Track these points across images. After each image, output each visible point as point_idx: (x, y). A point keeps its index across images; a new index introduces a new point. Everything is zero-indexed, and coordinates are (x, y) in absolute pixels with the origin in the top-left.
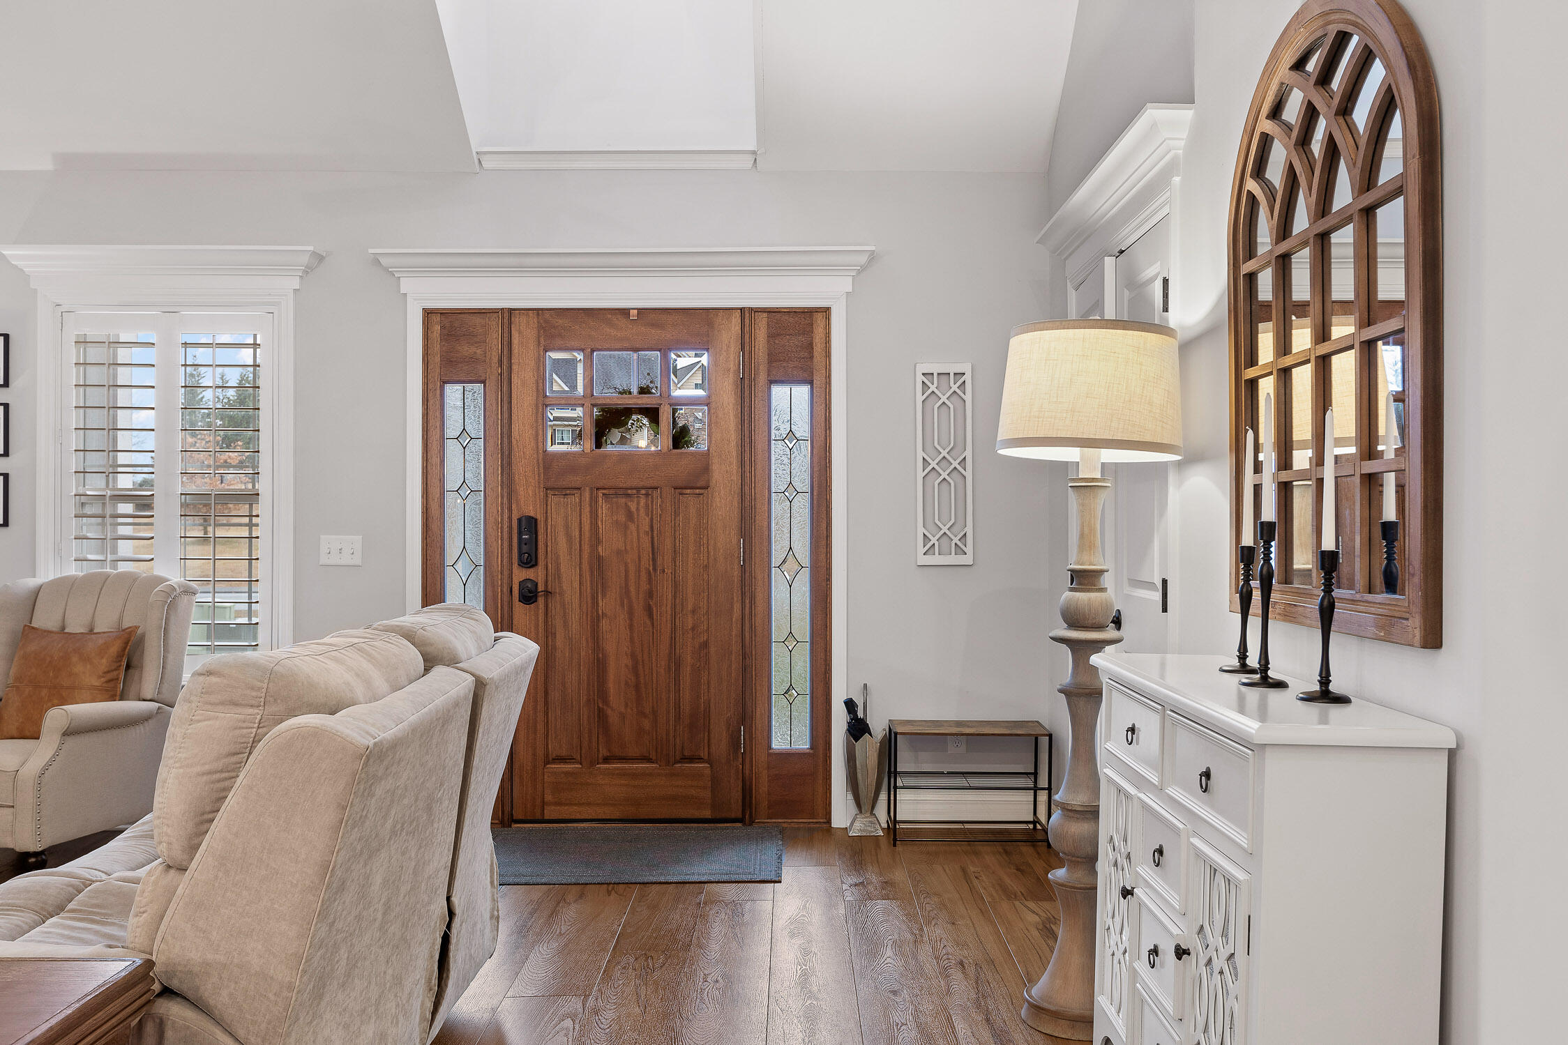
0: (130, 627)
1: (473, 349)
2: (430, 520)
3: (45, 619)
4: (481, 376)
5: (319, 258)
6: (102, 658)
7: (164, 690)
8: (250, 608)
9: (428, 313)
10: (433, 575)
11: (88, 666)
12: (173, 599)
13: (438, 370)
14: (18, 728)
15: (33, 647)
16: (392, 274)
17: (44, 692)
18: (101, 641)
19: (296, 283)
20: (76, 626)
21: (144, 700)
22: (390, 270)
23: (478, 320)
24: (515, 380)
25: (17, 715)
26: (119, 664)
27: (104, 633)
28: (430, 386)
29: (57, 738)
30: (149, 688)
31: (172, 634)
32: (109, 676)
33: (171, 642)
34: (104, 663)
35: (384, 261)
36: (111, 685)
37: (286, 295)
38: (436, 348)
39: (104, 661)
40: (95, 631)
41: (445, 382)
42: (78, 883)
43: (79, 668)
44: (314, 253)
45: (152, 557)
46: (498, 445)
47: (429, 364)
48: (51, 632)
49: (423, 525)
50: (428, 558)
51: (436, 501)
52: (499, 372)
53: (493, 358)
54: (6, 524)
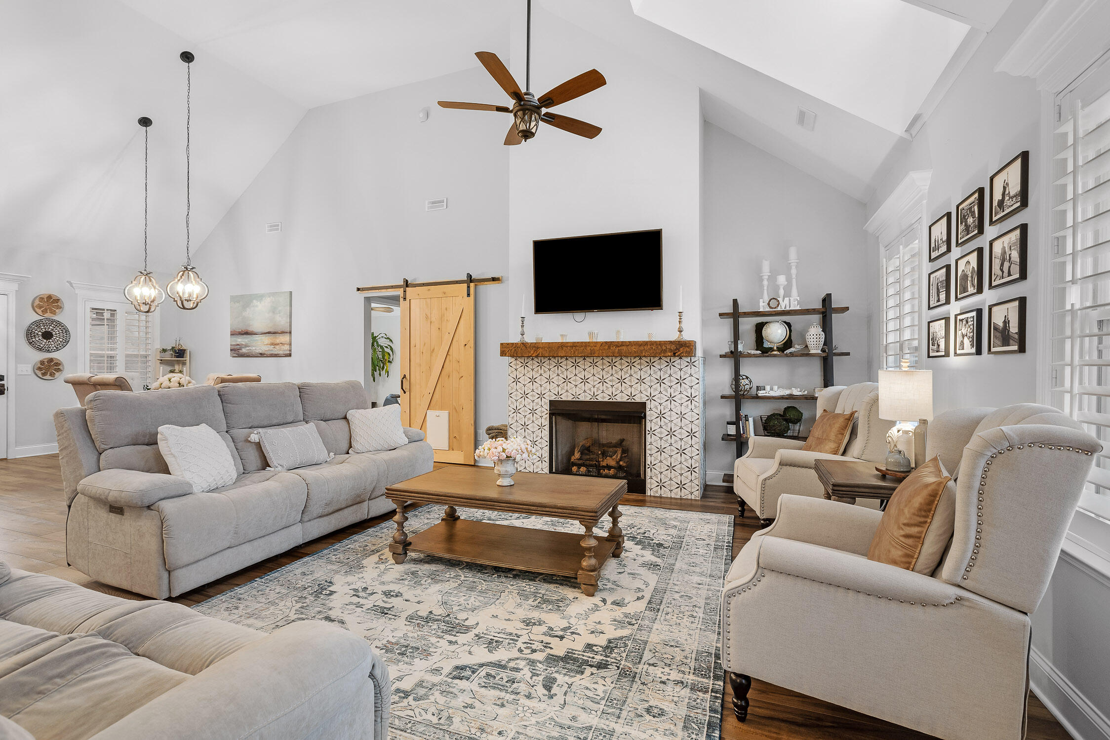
36: (910, 541)
54: (1022, 350)
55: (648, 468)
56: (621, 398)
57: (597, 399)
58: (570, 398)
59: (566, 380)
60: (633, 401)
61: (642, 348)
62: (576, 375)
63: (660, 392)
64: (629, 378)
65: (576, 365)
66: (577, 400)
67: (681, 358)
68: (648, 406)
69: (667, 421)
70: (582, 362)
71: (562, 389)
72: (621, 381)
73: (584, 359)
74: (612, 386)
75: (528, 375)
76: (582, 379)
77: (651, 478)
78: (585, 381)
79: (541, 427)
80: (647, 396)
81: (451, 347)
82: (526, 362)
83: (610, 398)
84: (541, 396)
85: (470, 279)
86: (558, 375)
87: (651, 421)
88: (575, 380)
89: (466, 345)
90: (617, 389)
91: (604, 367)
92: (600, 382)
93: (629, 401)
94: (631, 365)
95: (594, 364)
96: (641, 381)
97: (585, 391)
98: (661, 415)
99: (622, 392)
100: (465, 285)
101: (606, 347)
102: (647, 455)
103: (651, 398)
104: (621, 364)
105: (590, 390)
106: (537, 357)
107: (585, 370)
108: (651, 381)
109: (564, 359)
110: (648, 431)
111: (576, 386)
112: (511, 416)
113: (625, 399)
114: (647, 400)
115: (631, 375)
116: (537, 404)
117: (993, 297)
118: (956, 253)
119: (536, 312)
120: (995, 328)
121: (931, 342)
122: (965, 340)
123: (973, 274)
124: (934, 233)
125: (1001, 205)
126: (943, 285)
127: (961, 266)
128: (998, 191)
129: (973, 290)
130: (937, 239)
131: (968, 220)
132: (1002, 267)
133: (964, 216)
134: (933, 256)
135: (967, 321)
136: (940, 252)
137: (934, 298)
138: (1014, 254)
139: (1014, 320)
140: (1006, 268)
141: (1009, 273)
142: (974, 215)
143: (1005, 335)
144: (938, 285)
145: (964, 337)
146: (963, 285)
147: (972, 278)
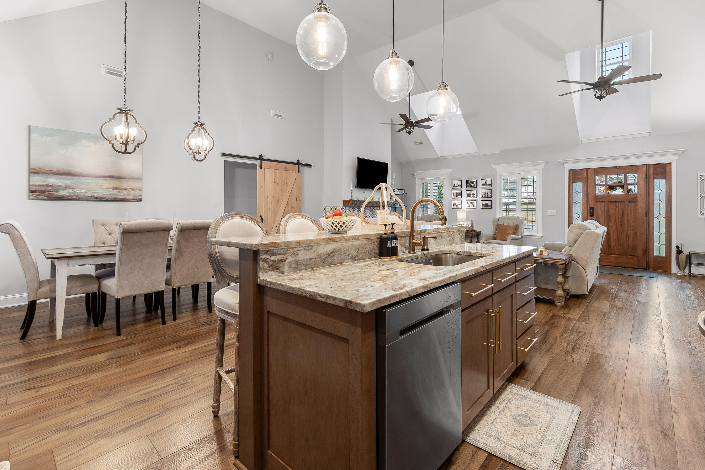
0: (516, 225)
2: (570, 208)
3: (501, 223)
4: (581, 181)
5: (548, 162)
6: (512, 229)
7: (522, 235)
8: (533, 222)
9: (570, 170)
10: (571, 217)
12: (522, 220)
13: (572, 180)
14: (500, 239)
15: (500, 227)
16: (562, 164)
17: (503, 234)
18: (511, 227)
19: (543, 167)
20: (506, 224)
21: (519, 236)
24: (589, 181)
25: (499, 237)
26: (515, 230)
27: (511, 225)
28: (570, 183)
29: (510, 240)
30: (520, 234)
32: (514, 232)
33: (522, 227)
35: (561, 162)
37: (541, 169)
40: (509, 225)
41: (573, 183)
43: (509, 230)
45: (516, 214)
46: (585, 194)
47: (570, 179)
48: (502, 225)
49: (568, 209)
50: (570, 214)
51: (571, 204)
52: (585, 180)
53: (584, 178)
54: (492, 208)
81: (289, 199)
85: (298, 163)
89: (297, 199)
100: (297, 166)
117: (482, 199)
118: (466, 189)
119: (357, 187)
120: (482, 204)
121: (453, 205)
122: (470, 206)
123: (473, 194)
124: (454, 183)
125: (484, 185)
126: (459, 194)
127: (468, 192)
128: (483, 182)
129: (473, 197)
130: (455, 184)
131: (471, 184)
132: (485, 195)
133: (469, 183)
134: (453, 187)
135: (471, 202)
136: (457, 187)
137: (454, 196)
138: (489, 193)
139: (489, 204)
140: (486, 195)
141: (487, 196)
142: (473, 184)
143: (486, 206)
144: (456, 194)
145: (469, 205)
146: (469, 195)
147: (473, 195)
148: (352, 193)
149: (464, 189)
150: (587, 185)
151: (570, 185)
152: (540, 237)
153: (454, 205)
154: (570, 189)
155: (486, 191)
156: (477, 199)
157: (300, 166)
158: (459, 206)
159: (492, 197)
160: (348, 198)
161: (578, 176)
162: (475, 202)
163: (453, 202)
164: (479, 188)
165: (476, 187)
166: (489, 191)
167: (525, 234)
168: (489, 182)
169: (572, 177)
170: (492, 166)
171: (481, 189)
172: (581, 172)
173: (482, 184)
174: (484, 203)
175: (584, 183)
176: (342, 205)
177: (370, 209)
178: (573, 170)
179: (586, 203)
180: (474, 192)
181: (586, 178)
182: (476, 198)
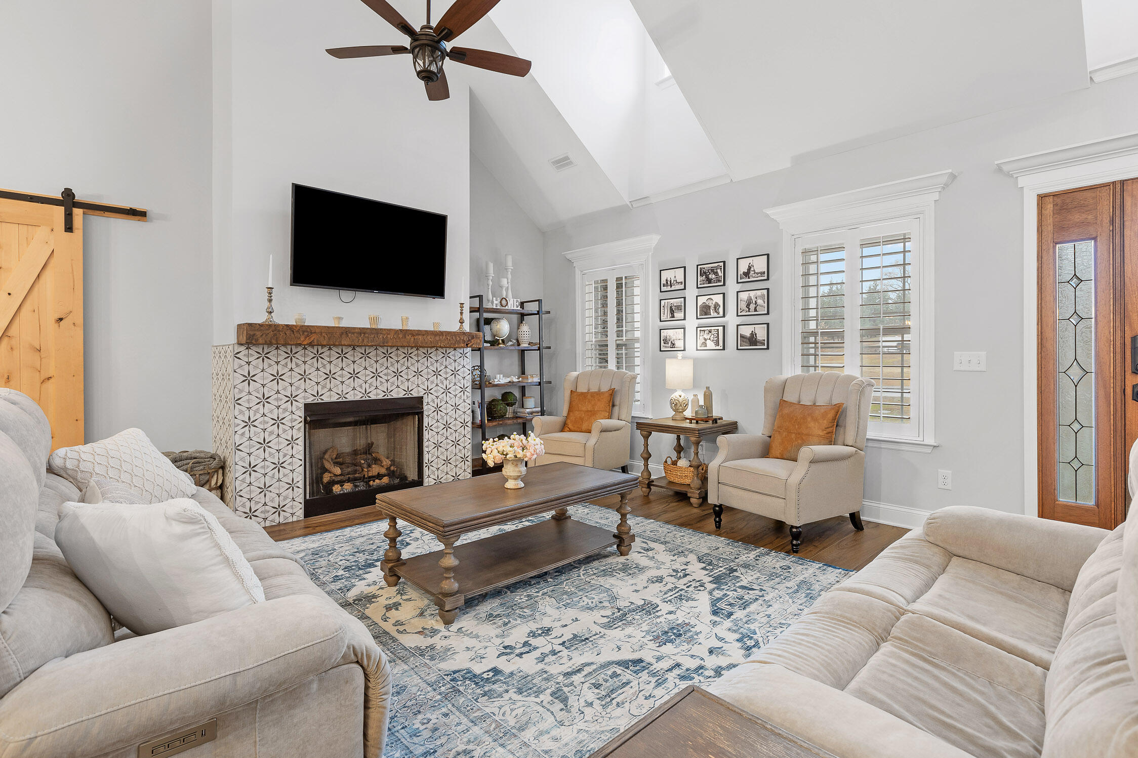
0: (839, 404)
1: (1084, 216)
2: (1044, 341)
3: (790, 397)
4: (1092, 235)
5: (953, 177)
6: (824, 420)
7: (858, 440)
8: (902, 395)
9: (1042, 198)
10: (1047, 378)
11: (817, 424)
12: (862, 389)
13: (1051, 236)
14: (780, 453)
15: (786, 411)
16: (1009, 175)
17: (793, 436)
18: (823, 411)
19: (936, 196)
20: (806, 401)
21: (847, 446)
22: (1010, 173)
23: (1088, 194)
24: (1127, 232)
25: (779, 446)
26: (833, 424)
27: (823, 406)
28: (1044, 247)
29: (807, 464)
30: (850, 438)
31: (862, 409)
32: (829, 430)
33: (862, 413)
34: (825, 423)
35: (1006, 168)
36: (830, 435)
37: (929, 205)
38: (1049, 221)
39: (825, 422)
40: (817, 404)
41: (1056, 243)
42: (894, 610)
43: (812, 424)
44: (951, 173)
45: (843, 365)
46: (1110, 283)
47: (1043, 232)
48: (793, 403)
49: (1038, 344)
50: (1043, 367)
51: (1050, 326)
52: (1111, 229)
53: (1104, 219)
54: (768, 348)
55: (426, 466)
56: (398, 394)
57: (369, 397)
58: (334, 399)
59: (329, 376)
60: (410, 396)
61: (437, 338)
62: (342, 369)
63: (437, 385)
64: (406, 371)
65: (342, 356)
66: (344, 400)
67: (455, 349)
68: (425, 401)
69: (443, 414)
70: (351, 353)
71: (323, 387)
72: (398, 374)
73: (354, 349)
74: (387, 381)
75: (270, 371)
76: (350, 373)
77: (429, 476)
78: (354, 375)
79: (291, 442)
80: (424, 389)
81: (17, 321)
82: (266, 351)
83: (385, 395)
84: (291, 399)
85: (68, 200)
86: (318, 369)
87: (428, 416)
88: (342, 376)
89: (61, 319)
90: (393, 384)
91: (378, 359)
92: (373, 377)
93: (406, 396)
94: (408, 356)
95: (365, 355)
96: (418, 373)
97: (354, 389)
98: (438, 409)
99: (398, 387)
100: (61, 210)
101: (401, 336)
102: (425, 453)
103: (428, 391)
104: (397, 355)
105: (361, 386)
106: (311, 345)
107: (354, 362)
108: (428, 373)
109: (326, 349)
110: (426, 427)
111: (342, 382)
112: (240, 432)
113: (401, 395)
114: (425, 394)
115: (408, 368)
116: (285, 410)
117: (740, 320)
118: (696, 292)
119: (294, 282)
120: (742, 336)
121: (662, 342)
122: (708, 342)
123: (716, 306)
124: (666, 275)
125: (747, 274)
126: (679, 308)
127: (702, 300)
128: (743, 268)
129: (716, 315)
130: (669, 279)
131: (710, 276)
132: (748, 306)
133: (705, 273)
134: (664, 289)
135: (710, 332)
136: (673, 288)
137: (666, 315)
138: (760, 302)
139: (761, 335)
140: (752, 306)
141: (755, 310)
142: (716, 274)
143: (752, 341)
144: (671, 307)
145: (706, 340)
146: (705, 311)
147: (715, 308)
148: (270, 301)
149: (691, 292)
150: (1118, 248)
151: (1044, 253)
152: (929, 450)
153: (666, 341)
154: (1044, 266)
155: (752, 294)
156: (727, 323)
157: (78, 212)
158: (679, 344)
159: (768, 313)
160: (260, 318)
161: (1077, 217)
162: (721, 329)
163: (664, 333)
164: (732, 287)
165: (722, 284)
166: (759, 293)
167: (870, 434)
168: (760, 265)
169: (1050, 221)
170: (769, 212)
171: (739, 287)
172: (1093, 198)
173: (741, 272)
174: (746, 331)
175: (1103, 240)
176: (233, 339)
177: (377, 355)
178: (1055, 195)
179: (1114, 321)
180: (718, 299)
181: (1112, 222)
182: (724, 316)
